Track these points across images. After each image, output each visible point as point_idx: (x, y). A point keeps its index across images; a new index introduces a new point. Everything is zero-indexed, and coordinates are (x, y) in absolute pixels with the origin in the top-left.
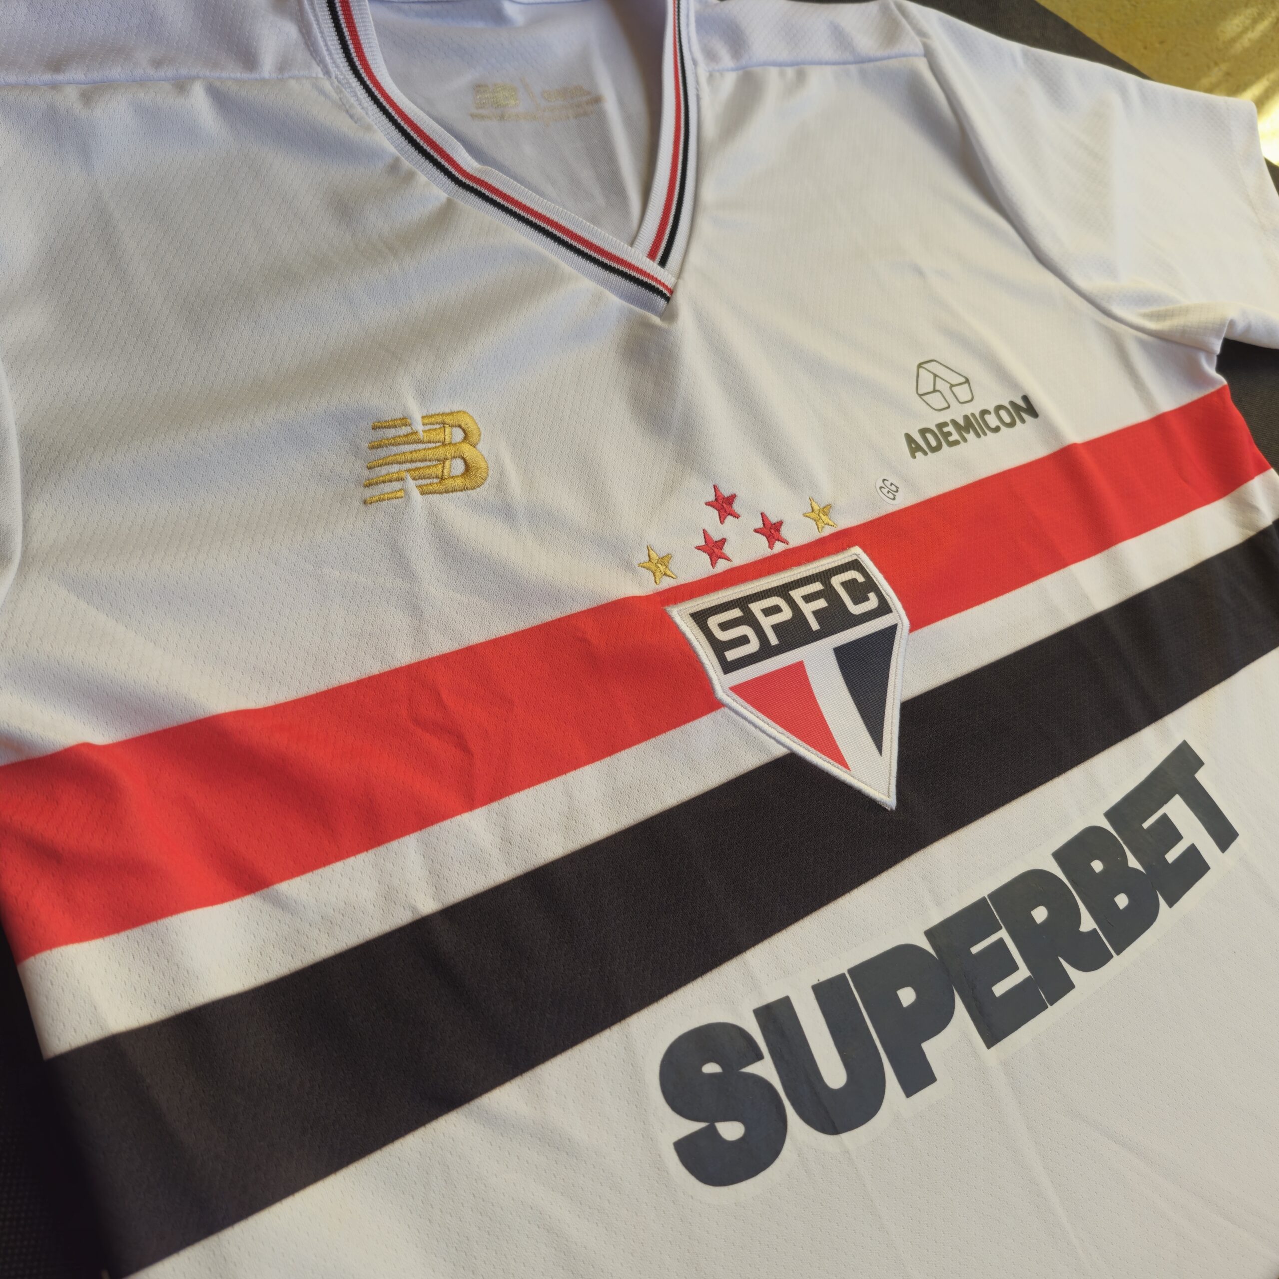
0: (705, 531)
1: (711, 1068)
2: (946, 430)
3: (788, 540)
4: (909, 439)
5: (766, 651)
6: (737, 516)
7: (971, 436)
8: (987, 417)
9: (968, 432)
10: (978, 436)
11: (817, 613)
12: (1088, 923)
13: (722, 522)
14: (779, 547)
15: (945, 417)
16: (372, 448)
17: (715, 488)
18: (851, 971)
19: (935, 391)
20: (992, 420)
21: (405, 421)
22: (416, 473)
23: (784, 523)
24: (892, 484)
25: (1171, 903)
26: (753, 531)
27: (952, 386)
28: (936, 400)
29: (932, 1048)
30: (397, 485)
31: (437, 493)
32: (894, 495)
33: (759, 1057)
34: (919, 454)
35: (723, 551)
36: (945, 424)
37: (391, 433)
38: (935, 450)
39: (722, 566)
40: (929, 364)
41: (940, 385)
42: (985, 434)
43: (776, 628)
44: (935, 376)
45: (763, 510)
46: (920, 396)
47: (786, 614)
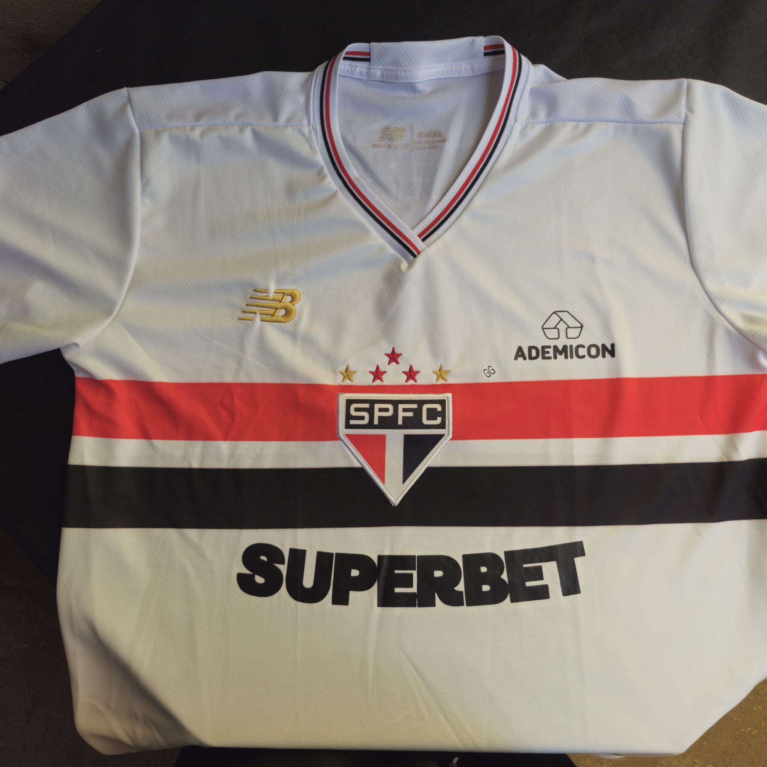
0: (378, 366)
1: (264, 558)
2: (546, 350)
3: (417, 381)
4: (520, 349)
5: (370, 425)
6: (397, 363)
7: (561, 358)
8: (580, 350)
9: (561, 354)
10: (566, 357)
11: (404, 418)
12: (461, 587)
13: (389, 363)
14: (411, 382)
15: (552, 343)
16: (251, 298)
17: (393, 349)
18: (336, 554)
19: (555, 328)
20: (582, 352)
21: (266, 291)
22: (262, 312)
23: (420, 372)
24: (493, 369)
25: (512, 601)
26: (402, 372)
27: (569, 327)
28: (553, 333)
29: (353, 595)
30: (252, 315)
31: (267, 321)
32: (490, 375)
33: (283, 563)
34: (520, 359)
35: (382, 376)
36: (549, 347)
37: (259, 294)
38: (531, 358)
39: (378, 382)
40: (561, 313)
41: (561, 326)
42: (572, 357)
43: (380, 418)
44: (561, 319)
45: (412, 364)
46: (543, 328)
47: (390, 413)
